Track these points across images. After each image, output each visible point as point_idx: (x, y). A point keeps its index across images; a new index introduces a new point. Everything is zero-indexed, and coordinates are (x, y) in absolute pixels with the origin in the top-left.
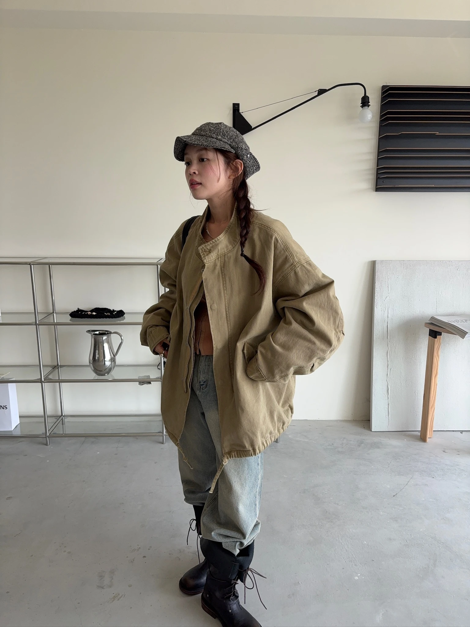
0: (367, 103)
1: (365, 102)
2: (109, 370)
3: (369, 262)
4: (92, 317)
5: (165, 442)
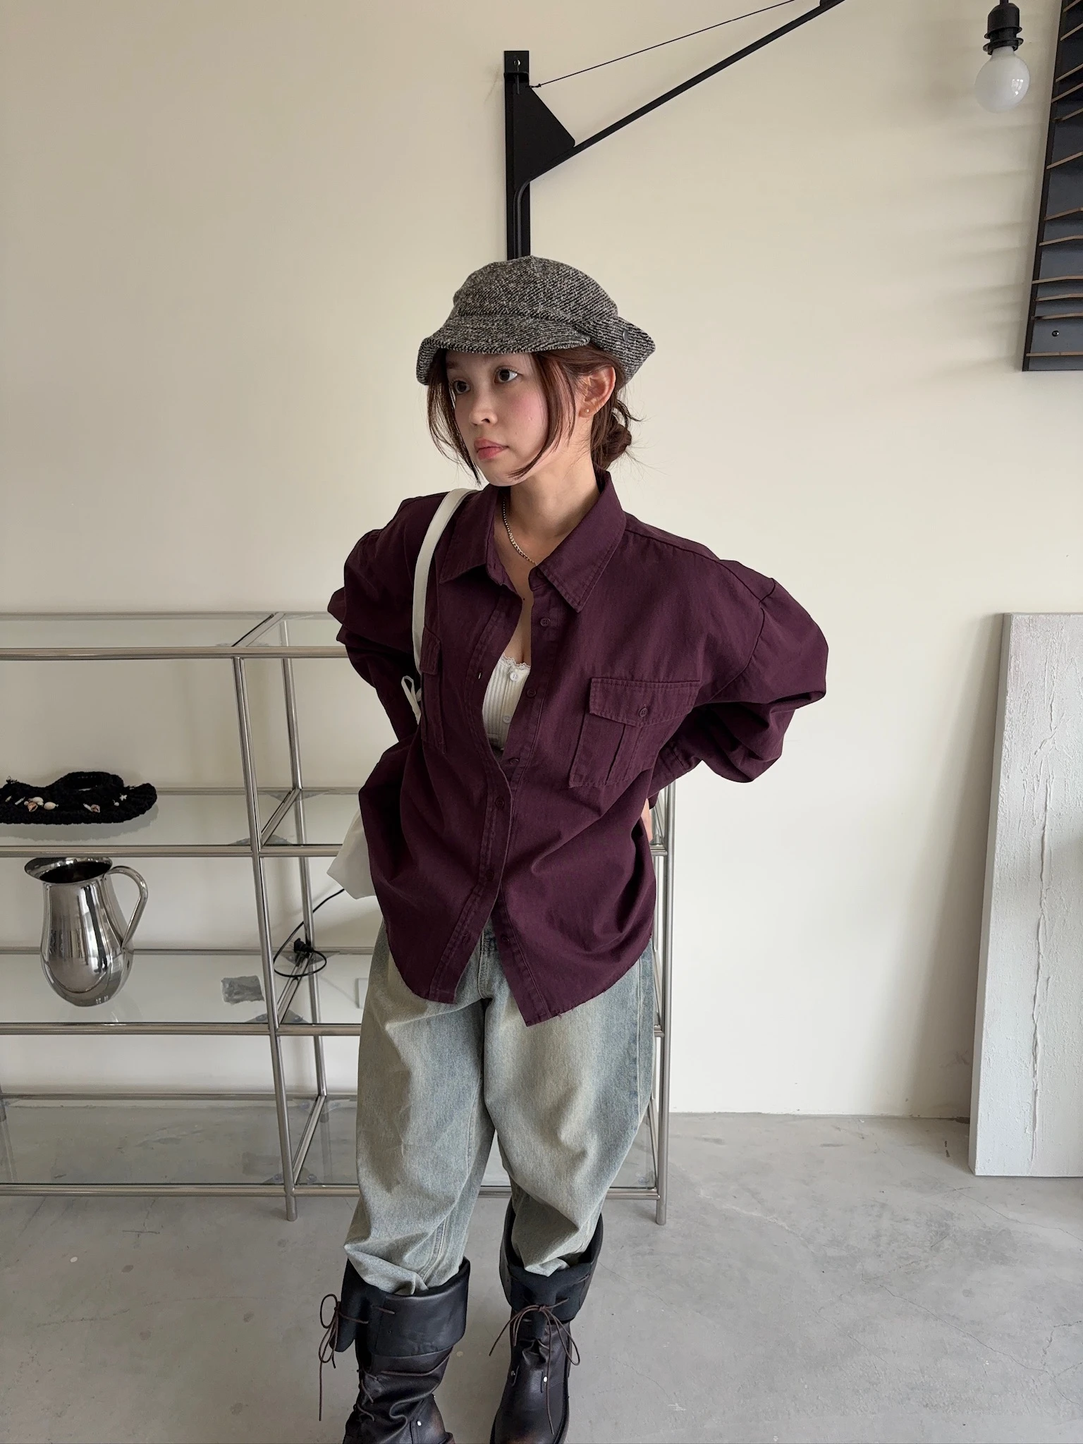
0: (1008, 33)
1: (1003, 30)
2: (107, 986)
3: (985, 618)
4: (41, 817)
5: (296, 1214)
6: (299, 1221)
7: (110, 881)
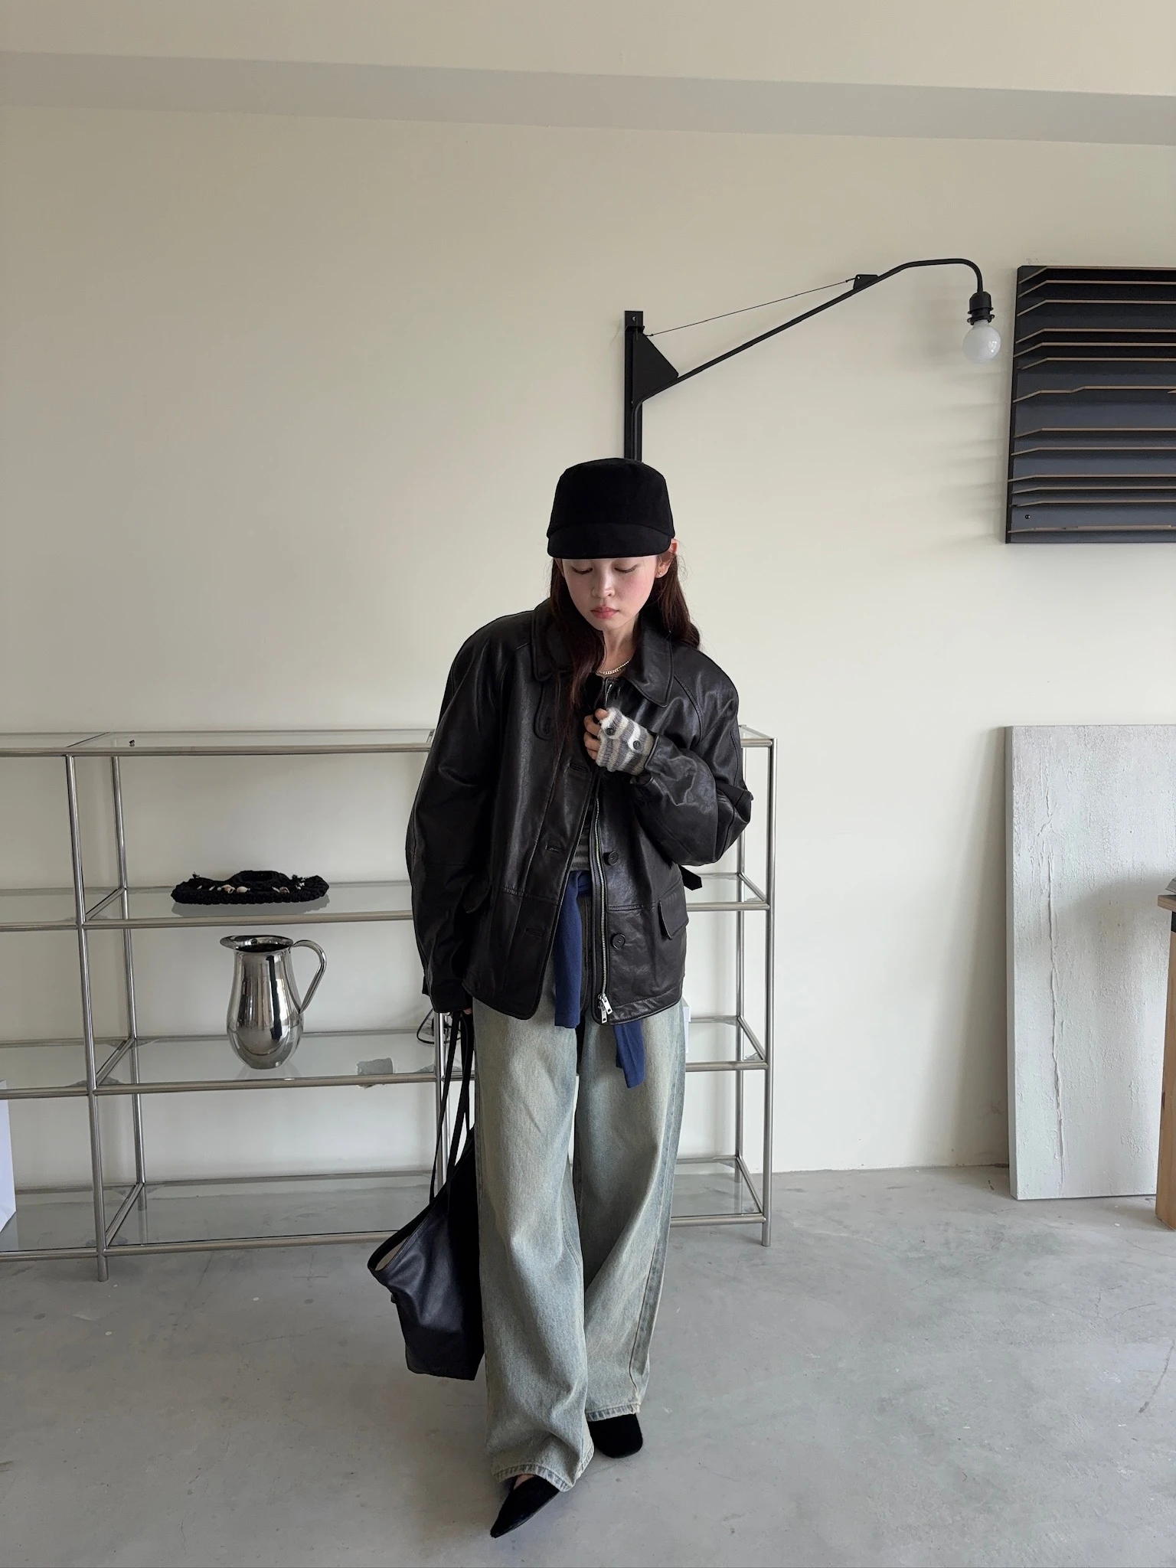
0: (984, 311)
1: (982, 309)
2: (288, 1050)
4: (236, 899)
7: (292, 956)
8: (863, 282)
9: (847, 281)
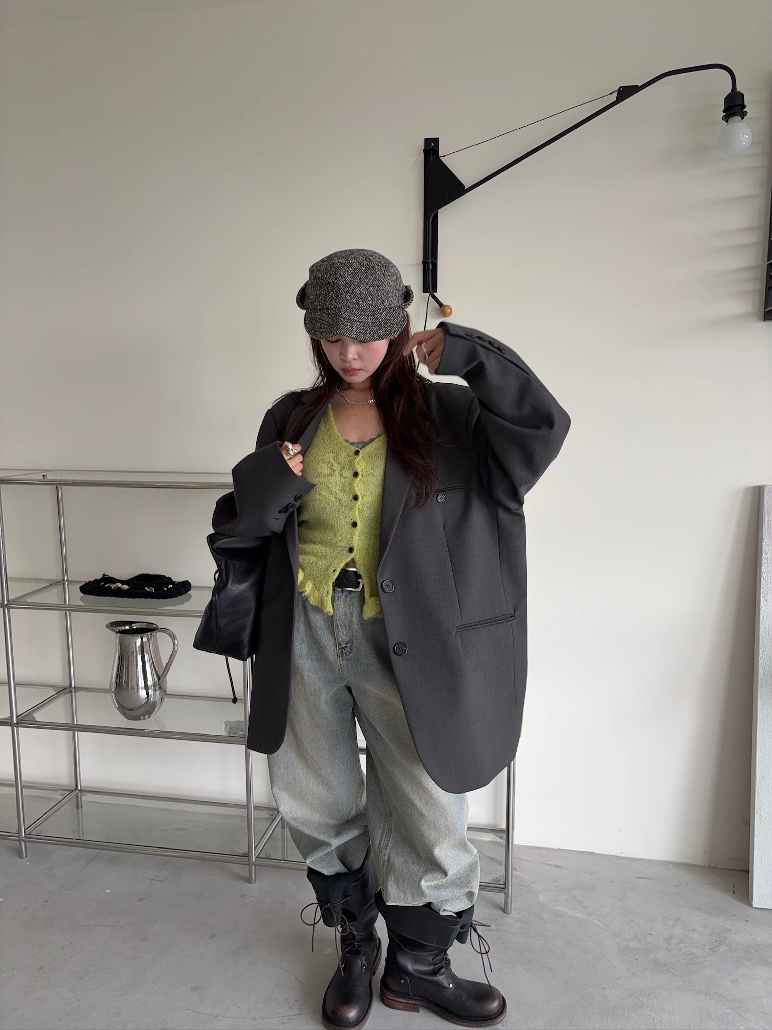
0: (740, 107)
1: (734, 106)
2: (148, 709)
3: (747, 489)
4: (119, 593)
5: (255, 878)
6: (256, 885)
7: (156, 638)
8: (625, 93)
9: (611, 94)
